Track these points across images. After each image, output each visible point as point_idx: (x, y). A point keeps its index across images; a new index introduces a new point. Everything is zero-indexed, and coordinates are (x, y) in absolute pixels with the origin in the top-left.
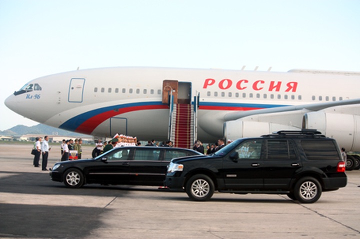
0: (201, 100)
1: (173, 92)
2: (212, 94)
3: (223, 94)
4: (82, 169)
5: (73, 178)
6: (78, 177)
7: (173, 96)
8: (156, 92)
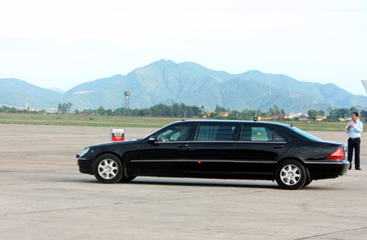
4: (121, 155)
5: (108, 168)
6: (114, 165)
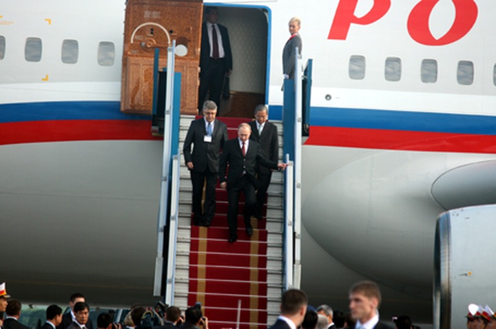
0: (317, 100)
1: (177, 57)
2: (375, 67)
3: (429, 71)
7: (177, 76)
8: (88, 52)
